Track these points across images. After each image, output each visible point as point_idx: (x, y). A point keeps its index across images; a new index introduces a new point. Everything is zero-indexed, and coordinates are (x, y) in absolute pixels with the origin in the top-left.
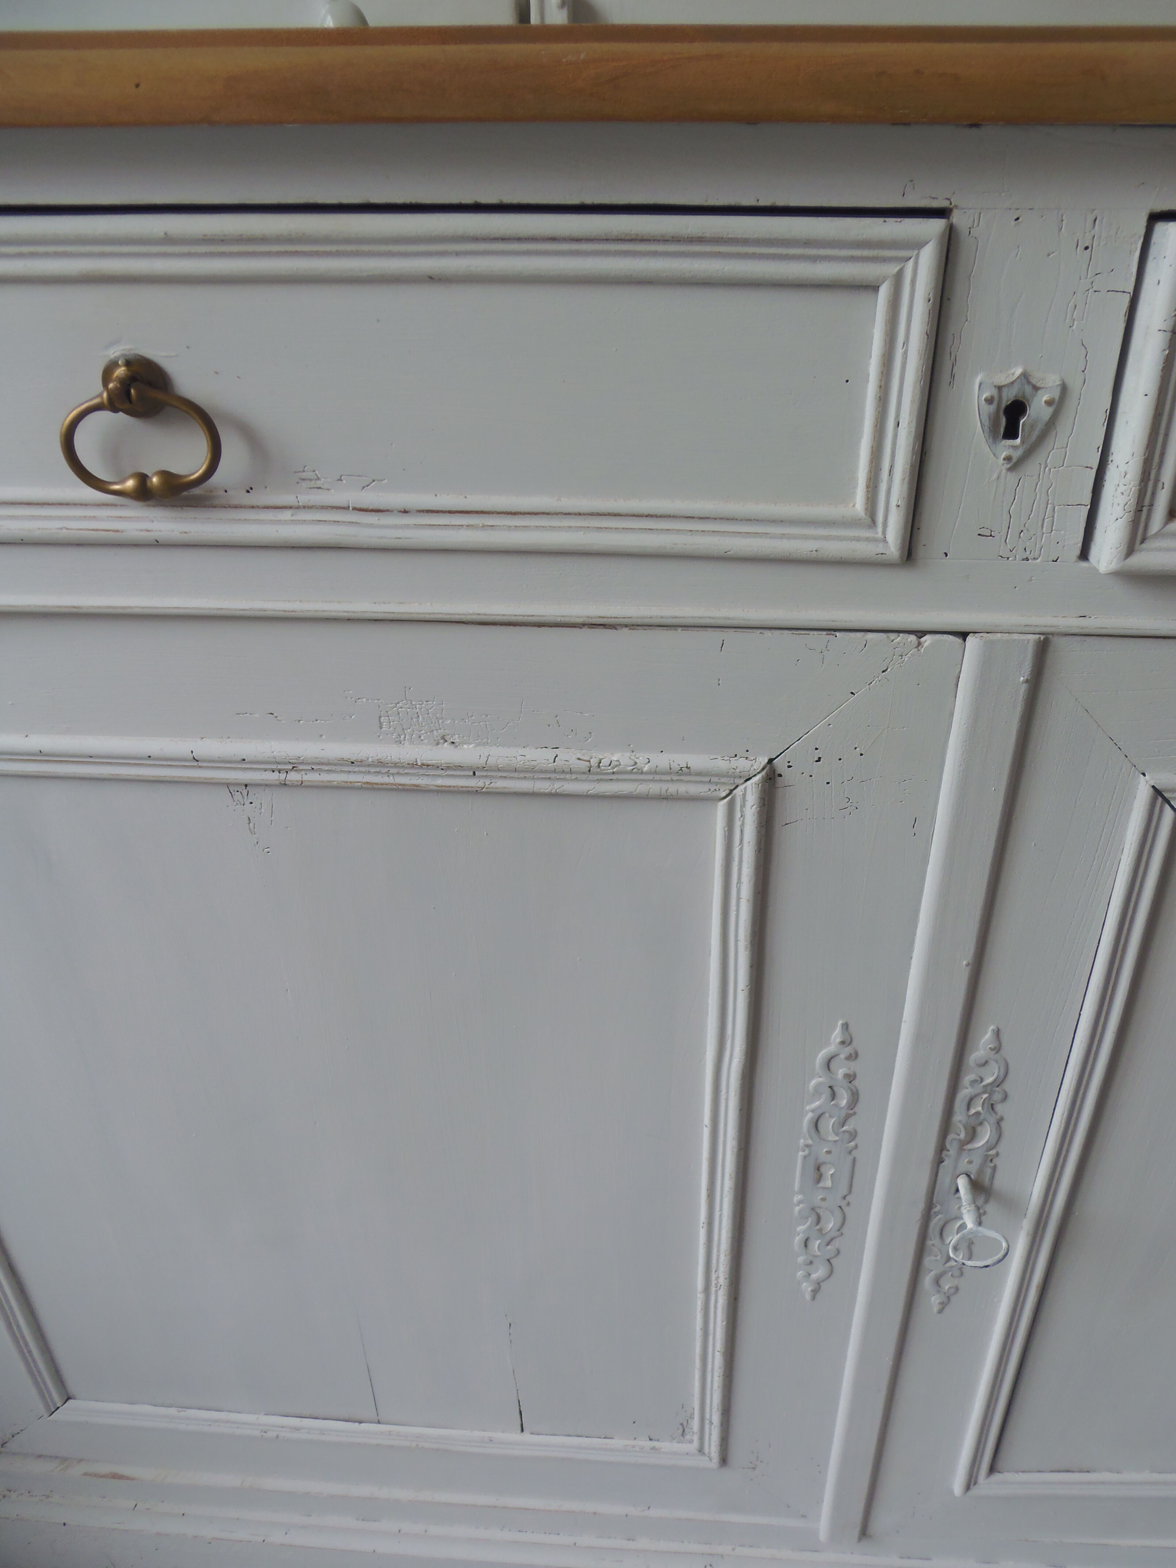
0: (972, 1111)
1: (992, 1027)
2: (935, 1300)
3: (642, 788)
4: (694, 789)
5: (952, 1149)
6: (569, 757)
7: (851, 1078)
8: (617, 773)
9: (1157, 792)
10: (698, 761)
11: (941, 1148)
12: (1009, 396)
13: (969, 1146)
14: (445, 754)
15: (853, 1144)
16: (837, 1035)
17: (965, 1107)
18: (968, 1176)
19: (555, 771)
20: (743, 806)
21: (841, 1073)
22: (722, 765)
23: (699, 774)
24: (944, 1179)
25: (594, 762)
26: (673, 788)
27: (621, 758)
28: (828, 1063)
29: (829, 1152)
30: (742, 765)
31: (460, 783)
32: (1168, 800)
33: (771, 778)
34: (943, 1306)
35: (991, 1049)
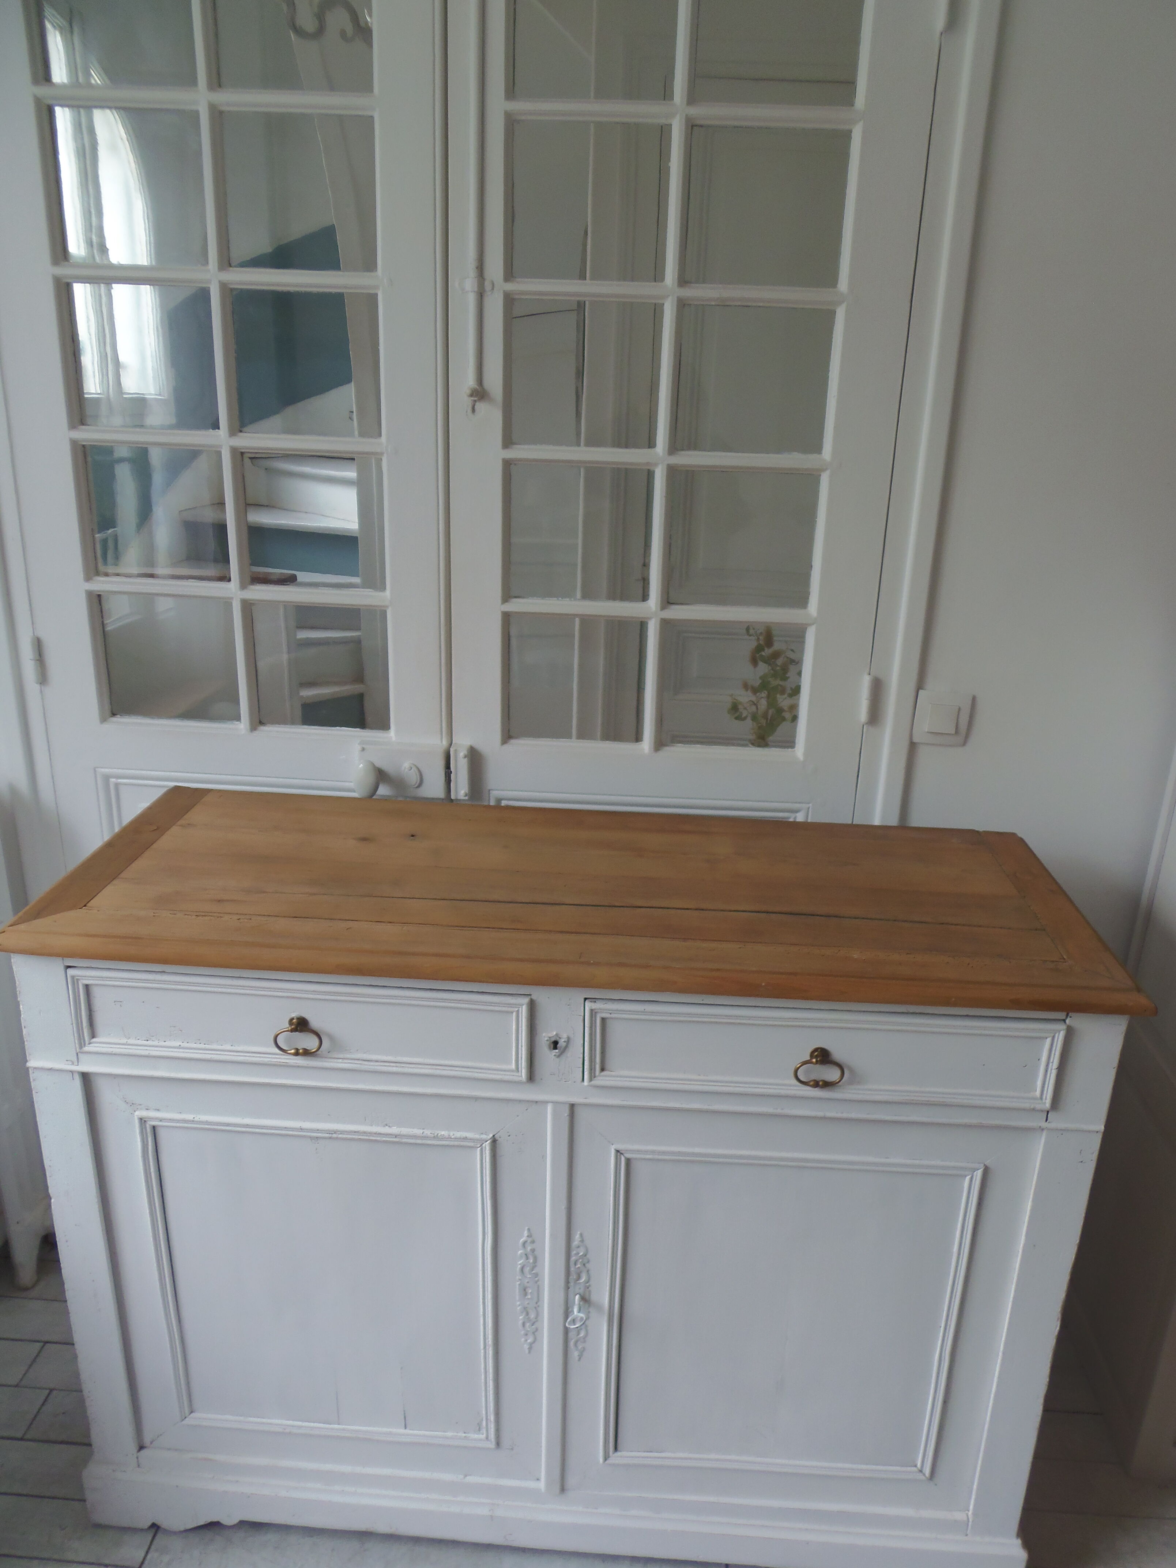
0: (577, 1266)
1: (578, 1232)
2: (576, 1354)
3: (453, 1143)
4: (469, 1144)
5: (572, 1284)
6: (427, 1132)
7: (533, 1251)
8: (443, 1138)
9: (618, 1151)
10: (470, 1135)
11: (567, 1282)
12: (553, 1039)
13: (578, 1282)
14: (386, 1130)
15: (537, 1279)
16: (526, 1233)
17: (574, 1265)
18: (580, 1295)
19: (422, 1136)
20: (485, 1150)
21: (529, 1248)
22: (477, 1136)
23: (470, 1139)
24: (571, 1295)
25: (436, 1134)
26: (462, 1144)
27: (445, 1134)
28: (525, 1243)
29: (528, 1282)
30: (484, 1137)
31: (391, 1139)
32: (622, 1154)
33: (494, 1141)
34: (580, 1357)
35: (580, 1241)
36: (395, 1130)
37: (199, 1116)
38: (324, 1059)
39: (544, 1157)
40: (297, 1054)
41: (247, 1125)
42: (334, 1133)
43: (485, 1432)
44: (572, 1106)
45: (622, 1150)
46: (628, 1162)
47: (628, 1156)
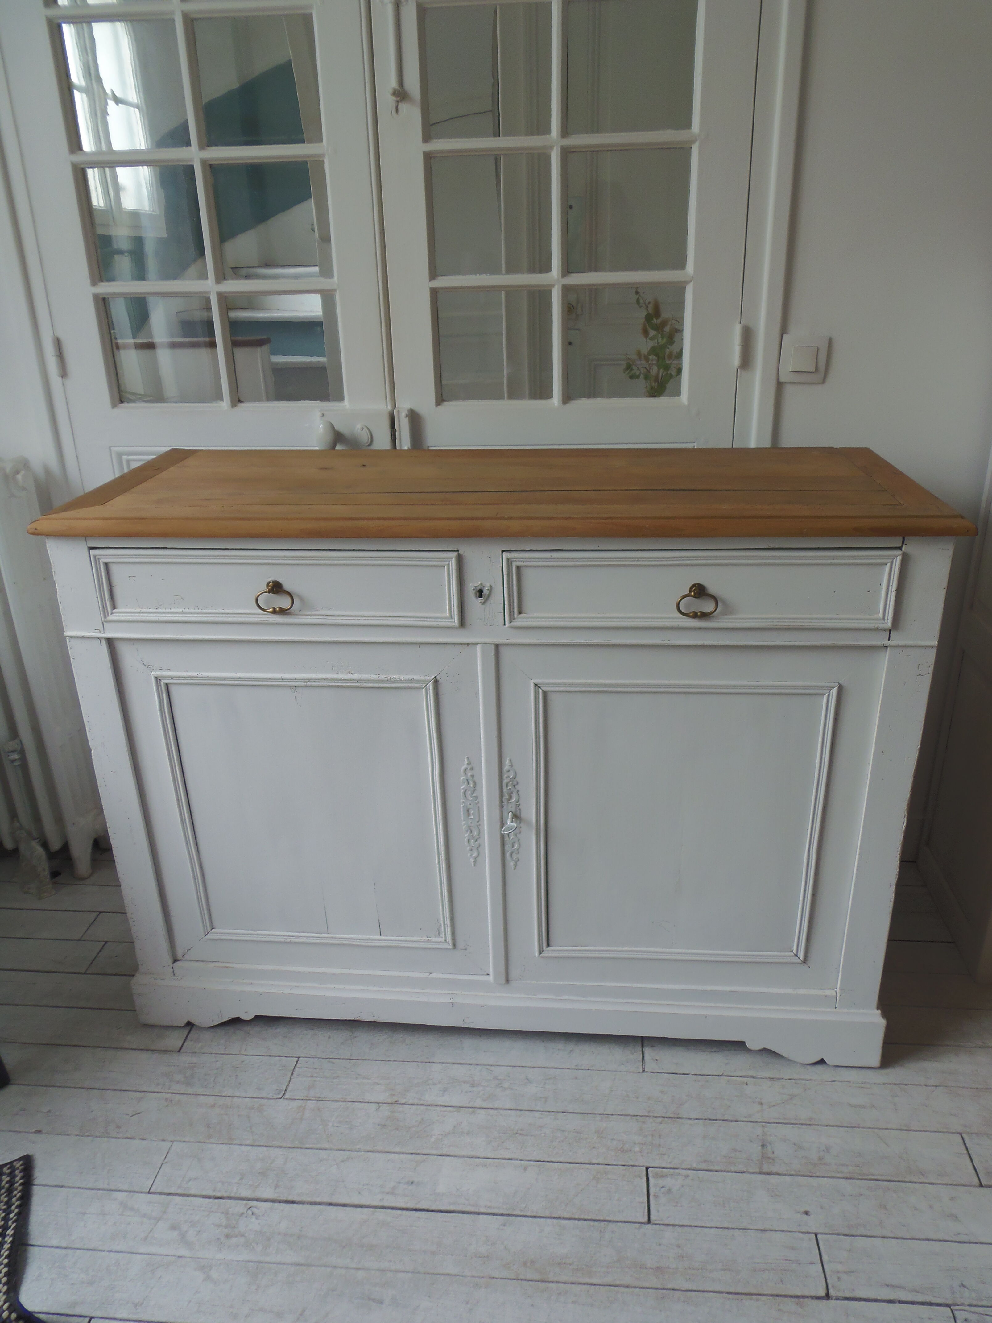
0: (508, 788)
1: (508, 758)
2: (512, 864)
3: (402, 685)
4: (416, 685)
5: (505, 803)
6: (383, 677)
7: (472, 777)
8: (395, 681)
9: (536, 685)
10: (416, 677)
11: (501, 801)
12: (478, 589)
13: (510, 801)
14: (350, 676)
15: (477, 801)
16: (466, 762)
17: (506, 787)
18: (512, 812)
19: (378, 681)
20: (429, 689)
21: (469, 775)
22: (422, 678)
23: (417, 681)
24: (505, 813)
25: (389, 678)
26: (410, 685)
27: (396, 677)
28: (466, 770)
29: (470, 804)
30: (428, 678)
31: (354, 684)
32: (539, 687)
33: (436, 682)
34: (515, 866)
35: (510, 766)
36: (356, 676)
37: (201, 673)
38: (296, 617)
39: (477, 693)
40: (274, 612)
41: (240, 678)
42: (309, 682)
43: (443, 936)
44: (497, 646)
45: (539, 684)
46: (545, 693)
47: (545, 689)
